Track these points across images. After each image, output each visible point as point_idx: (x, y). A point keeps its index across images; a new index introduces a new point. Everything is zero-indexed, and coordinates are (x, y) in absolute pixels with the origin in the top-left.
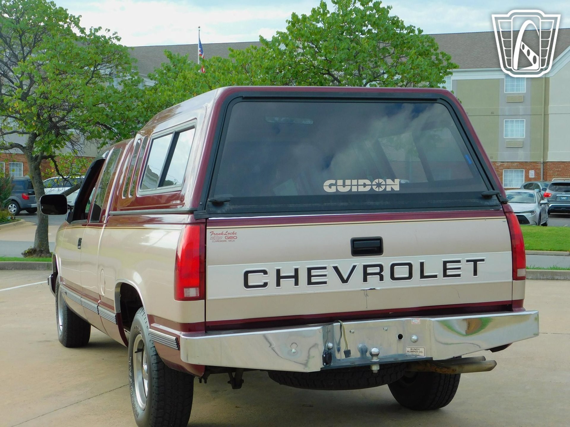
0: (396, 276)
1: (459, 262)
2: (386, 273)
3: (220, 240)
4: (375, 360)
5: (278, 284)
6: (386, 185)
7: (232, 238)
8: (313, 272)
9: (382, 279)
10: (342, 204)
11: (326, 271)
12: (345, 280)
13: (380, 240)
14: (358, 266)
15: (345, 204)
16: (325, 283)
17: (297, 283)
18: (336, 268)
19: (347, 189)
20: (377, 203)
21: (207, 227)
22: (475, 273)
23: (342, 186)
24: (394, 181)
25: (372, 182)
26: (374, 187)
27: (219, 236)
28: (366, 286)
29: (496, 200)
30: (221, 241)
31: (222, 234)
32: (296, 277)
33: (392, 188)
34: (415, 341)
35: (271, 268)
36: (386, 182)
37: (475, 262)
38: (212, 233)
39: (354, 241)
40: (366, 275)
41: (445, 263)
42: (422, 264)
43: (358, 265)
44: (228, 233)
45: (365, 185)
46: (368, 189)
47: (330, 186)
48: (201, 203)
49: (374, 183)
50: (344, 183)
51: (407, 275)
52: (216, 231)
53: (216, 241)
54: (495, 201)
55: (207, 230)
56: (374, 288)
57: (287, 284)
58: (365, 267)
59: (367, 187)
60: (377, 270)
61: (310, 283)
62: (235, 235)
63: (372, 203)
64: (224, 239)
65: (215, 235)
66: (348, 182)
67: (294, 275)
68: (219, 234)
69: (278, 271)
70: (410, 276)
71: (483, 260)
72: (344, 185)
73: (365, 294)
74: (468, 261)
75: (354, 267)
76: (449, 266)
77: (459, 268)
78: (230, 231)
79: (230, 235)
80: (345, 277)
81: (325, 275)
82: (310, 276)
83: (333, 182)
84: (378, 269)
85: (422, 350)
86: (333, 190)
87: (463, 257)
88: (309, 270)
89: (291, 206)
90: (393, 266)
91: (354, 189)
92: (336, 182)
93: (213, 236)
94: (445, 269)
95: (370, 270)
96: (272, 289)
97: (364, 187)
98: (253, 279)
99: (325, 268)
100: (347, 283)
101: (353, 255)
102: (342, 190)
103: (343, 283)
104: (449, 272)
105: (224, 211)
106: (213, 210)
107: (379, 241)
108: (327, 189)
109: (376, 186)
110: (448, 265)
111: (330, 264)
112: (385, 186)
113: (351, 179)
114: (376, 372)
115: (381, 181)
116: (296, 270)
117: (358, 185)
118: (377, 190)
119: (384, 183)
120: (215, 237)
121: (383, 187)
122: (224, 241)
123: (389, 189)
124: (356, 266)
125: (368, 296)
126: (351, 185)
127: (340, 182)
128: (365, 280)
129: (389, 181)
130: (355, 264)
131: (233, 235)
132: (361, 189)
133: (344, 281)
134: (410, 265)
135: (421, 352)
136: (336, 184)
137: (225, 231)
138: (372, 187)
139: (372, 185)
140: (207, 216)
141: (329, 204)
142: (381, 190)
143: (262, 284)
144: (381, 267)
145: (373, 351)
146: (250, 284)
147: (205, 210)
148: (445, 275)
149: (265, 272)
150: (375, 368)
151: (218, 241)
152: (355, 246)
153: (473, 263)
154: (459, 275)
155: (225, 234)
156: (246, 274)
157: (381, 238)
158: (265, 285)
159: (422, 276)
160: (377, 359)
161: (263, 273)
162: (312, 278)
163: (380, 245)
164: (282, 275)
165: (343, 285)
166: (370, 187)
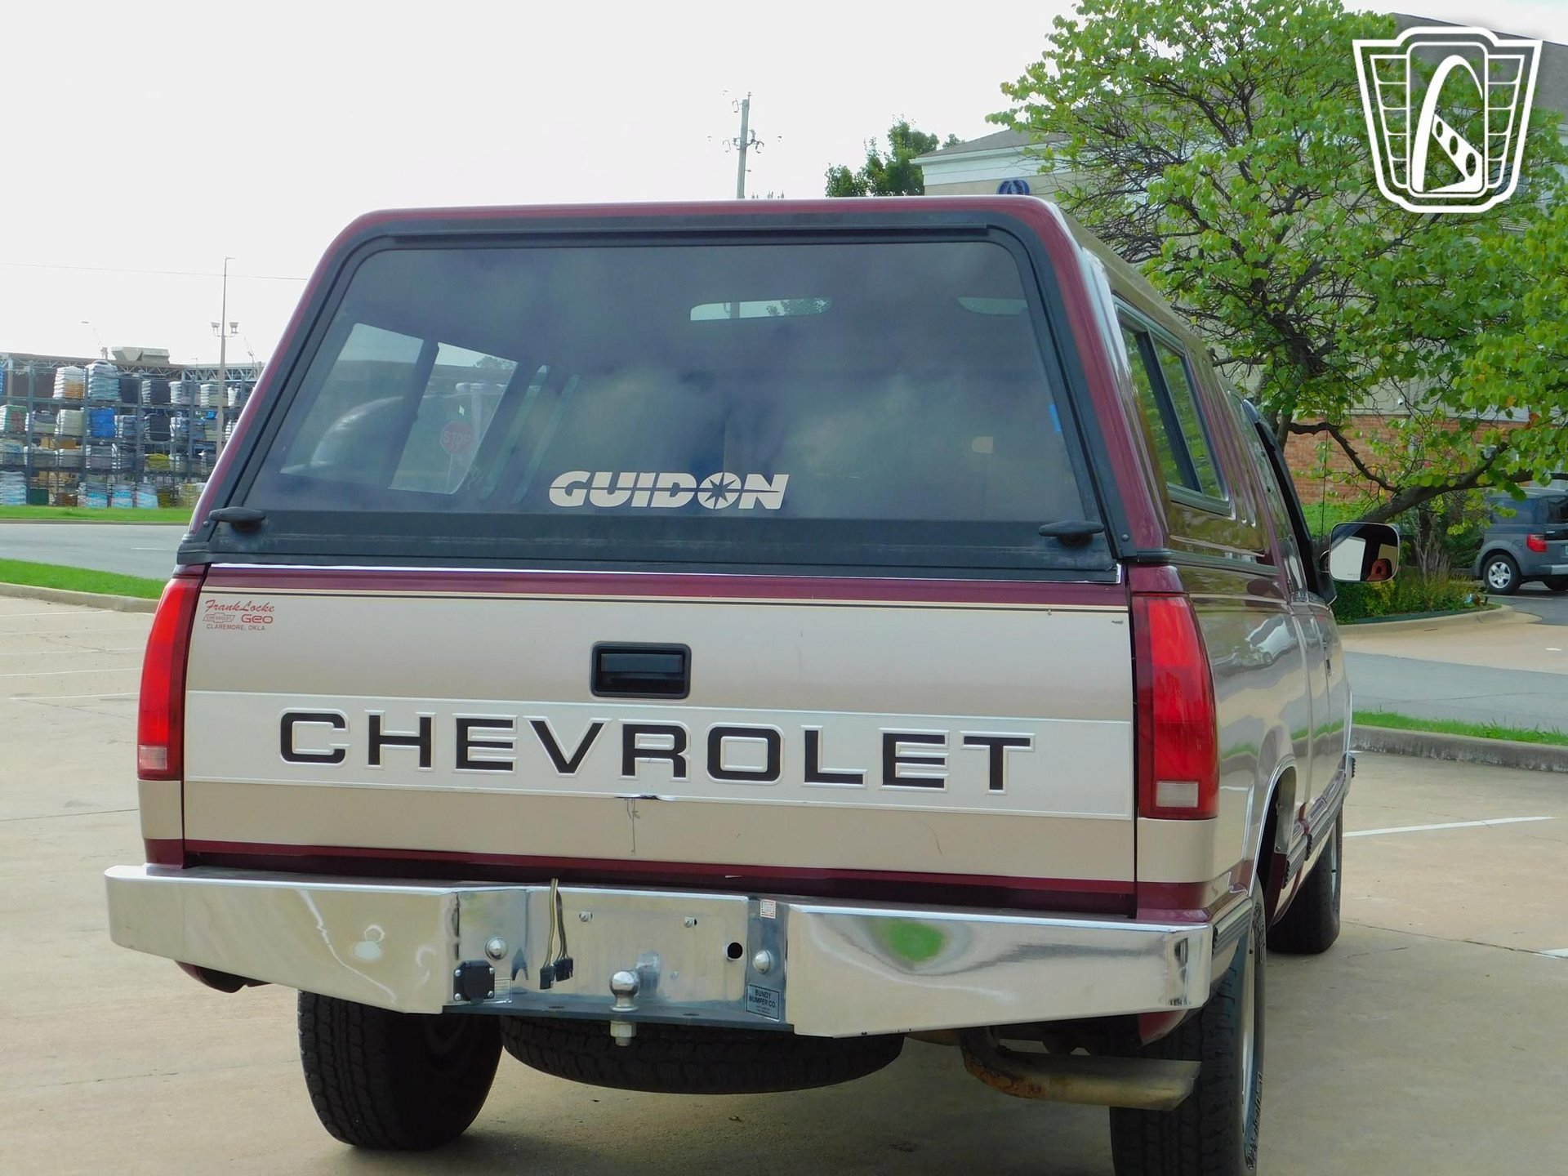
0: (726, 765)
1: (939, 739)
2: (696, 754)
3: (228, 623)
4: (624, 1006)
5: (374, 758)
6: (742, 491)
7: (258, 620)
8: (474, 733)
9: (680, 769)
10: (587, 542)
11: (510, 733)
12: (568, 763)
13: (682, 654)
14: (608, 726)
15: (600, 542)
16: (508, 765)
17: (425, 760)
18: (541, 728)
19: (618, 499)
20: (696, 545)
21: (204, 588)
22: (996, 781)
23: (606, 491)
24: (770, 481)
25: (699, 482)
26: (702, 497)
27: (227, 612)
28: (632, 788)
29: (1103, 551)
30: (229, 627)
31: (236, 608)
32: (423, 741)
33: (757, 502)
34: (762, 972)
35: (357, 710)
36: (743, 485)
37: (997, 746)
39: (601, 652)
40: (630, 756)
41: (890, 740)
42: (811, 738)
43: (606, 722)
44: (251, 605)
45: (675, 490)
46: (683, 499)
47: (569, 490)
48: (205, 523)
49: (706, 484)
50: (614, 480)
51: (762, 767)
52: (221, 600)
53: (217, 627)
54: (1099, 552)
55: (201, 594)
56: (655, 794)
57: (400, 759)
58: (630, 731)
59: (681, 494)
60: (666, 742)
61: (463, 762)
62: (268, 613)
63: (679, 543)
64: (237, 621)
65: (218, 611)
66: (627, 479)
67: (418, 735)
68: (229, 608)
69: (375, 721)
70: (772, 772)
71: (1024, 742)
72: (612, 489)
73: (631, 810)
74: (969, 740)
75: (596, 728)
76: (903, 749)
77: (940, 761)
78: (260, 601)
79: (255, 613)
80: (568, 755)
81: (509, 745)
82: (463, 744)
83: (583, 476)
84: (668, 739)
85: (775, 997)
86: (577, 499)
87: (954, 727)
88: (463, 725)
89: (437, 540)
90: (716, 735)
91: (640, 500)
92: (591, 479)
93: (212, 611)
94: (890, 759)
95: (643, 741)
96: (355, 770)
97: (671, 496)
98: (306, 738)
99: (508, 724)
100: (573, 772)
101: (596, 692)
102: (601, 500)
103: (560, 772)
104: (903, 771)
106: (227, 542)
107: (680, 656)
108: (559, 497)
109: (709, 494)
110: (902, 747)
111: (524, 712)
112: (738, 494)
113: (639, 469)
114: (622, 1043)
115: (729, 477)
116: (426, 723)
117: (653, 489)
118: (710, 505)
119: (737, 485)
120: (216, 615)
121: (732, 498)
122: (238, 627)
123: (747, 503)
124: (602, 724)
125: (639, 818)
126: (634, 489)
127: (603, 478)
128: (628, 769)
129: (755, 481)
130: (598, 720)
131: (263, 614)
132: (663, 501)
133: (566, 766)
134: (773, 738)
135: (772, 1007)
136: (588, 485)
137: (244, 600)
138: (695, 497)
139: (697, 490)
140: (208, 558)
141: (546, 540)
142: (722, 504)
143: (329, 752)
144: (679, 735)
145: (616, 980)
146: (296, 750)
147: (208, 541)
148: (889, 777)
149: (338, 721)
150: (622, 1032)
151: (221, 627)
152: (605, 668)
153: (989, 746)
154: (939, 783)
155: (244, 610)
156: (288, 721)
157: (688, 647)
158: (338, 756)
159: (812, 773)
160: (627, 1005)
161: (332, 724)
162: (469, 748)
163: (680, 670)
164: (385, 731)
165: (560, 777)
166: (690, 495)
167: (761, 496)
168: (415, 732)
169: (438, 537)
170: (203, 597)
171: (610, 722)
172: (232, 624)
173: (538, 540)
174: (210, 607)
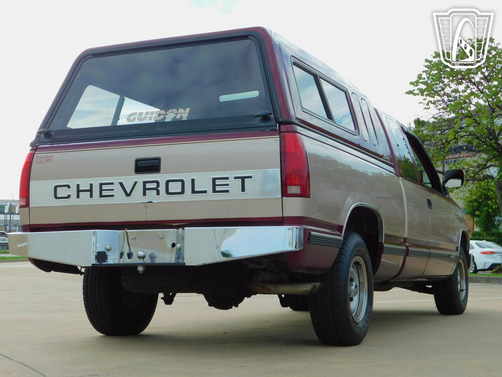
0: (170, 191)
1: (227, 178)
2: (162, 188)
4: (141, 261)
5: (78, 196)
6: (177, 114)
7: (49, 160)
8: (104, 187)
9: (158, 193)
11: (113, 186)
13: (159, 159)
14: (139, 182)
16: (112, 196)
17: (91, 196)
18: (121, 184)
20: (164, 129)
21: (35, 152)
22: (243, 189)
24: (185, 110)
25: (166, 112)
27: (41, 159)
28: (145, 199)
30: (42, 163)
31: (43, 157)
32: (91, 191)
33: (181, 116)
34: (179, 249)
36: (178, 112)
37: (243, 179)
39: (137, 161)
40: (145, 190)
41: (214, 180)
42: (193, 181)
45: (159, 115)
46: (161, 118)
48: (38, 135)
49: (168, 113)
51: (180, 190)
52: (40, 155)
53: (38, 163)
54: (272, 121)
55: (35, 155)
56: (152, 201)
57: (85, 197)
58: (145, 183)
59: (161, 116)
60: (154, 185)
61: (101, 196)
63: (159, 129)
64: (44, 161)
65: (39, 158)
67: (89, 189)
69: (78, 186)
70: (183, 192)
71: (250, 177)
73: (145, 206)
74: (235, 178)
77: (228, 185)
78: (50, 155)
79: (48, 158)
80: (128, 191)
81: (113, 190)
82: (101, 190)
87: (231, 174)
88: (101, 185)
89: (96, 134)
90: (167, 182)
94: (214, 185)
95: (148, 186)
96: (73, 200)
97: (158, 117)
98: (61, 192)
99: (112, 184)
100: (130, 196)
101: (136, 173)
104: (218, 188)
106: (42, 140)
109: (168, 115)
110: (217, 181)
111: (116, 180)
114: (140, 272)
115: (174, 110)
116: (91, 185)
119: (176, 112)
120: (38, 160)
122: (44, 163)
123: (178, 117)
124: (137, 182)
125: (147, 208)
128: (144, 194)
129: (181, 110)
130: (136, 180)
131: (50, 158)
133: (128, 195)
134: (183, 182)
137: (46, 155)
139: (165, 114)
140: (38, 144)
142: (171, 118)
143: (66, 196)
144: (158, 183)
146: (58, 196)
147: (38, 140)
148: (214, 191)
149: (69, 187)
150: (140, 269)
151: (40, 163)
152: (139, 165)
153: (241, 179)
154: (228, 191)
155: (45, 158)
156: (56, 188)
157: (160, 158)
158: (69, 196)
159: (193, 191)
161: (67, 187)
162: (103, 191)
163: (158, 165)
164: (81, 189)
165: (126, 198)
166: (163, 116)
168: (89, 188)
173: (122, 132)
174: (37, 158)
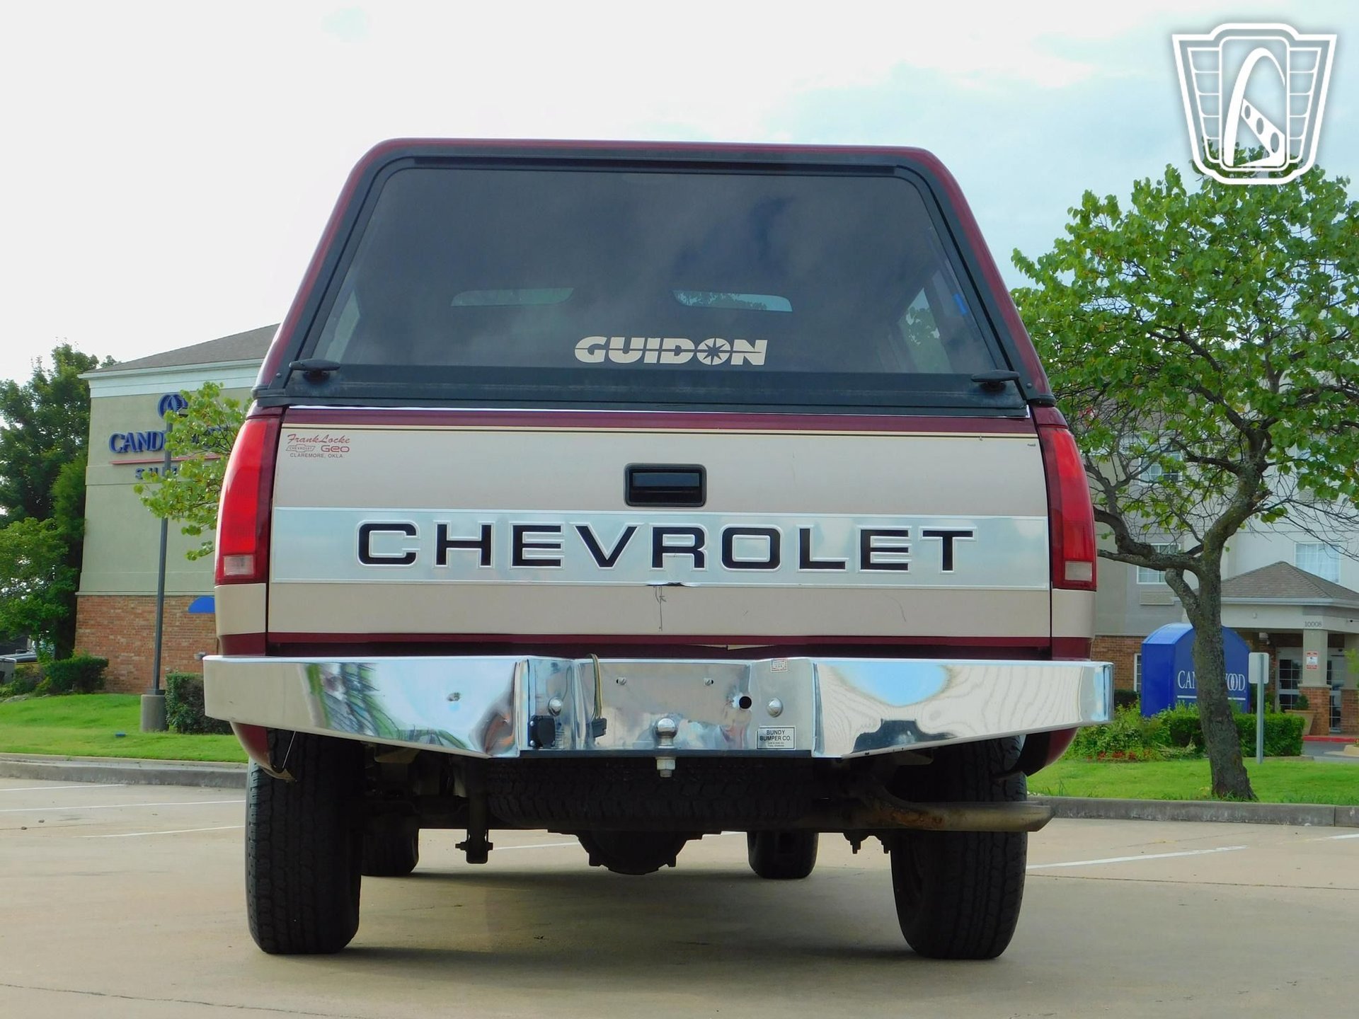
0: (736, 557)
1: (903, 533)
2: (713, 549)
3: (308, 453)
4: (665, 744)
5: (441, 559)
6: (731, 352)
7: (335, 450)
8: (528, 537)
9: (699, 561)
10: (613, 388)
11: (559, 536)
12: (607, 559)
13: (699, 472)
14: (640, 529)
15: (622, 389)
16: (556, 563)
17: (486, 559)
18: (585, 532)
19: (632, 357)
20: (702, 391)
21: (283, 425)
22: (948, 564)
23: (622, 351)
24: (753, 345)
25: (697, 345)
26: (701, 356)
27: (306, 443)
28: (660, 577)
29: (1014, 394)
30: (311, 455)
31: (315, 440)
32: (485, 544)
33: (745, 360)
34: (776, 714)
35: (426, 521)
36: (732, 347)
37: (948, 537)
38: (293, 437)
39: (633, 472)
40: (659, 551)
41: (866, 535)
42: (805, 534)
43: (639, 525)
44: (329, 438)
45: (678, 351)
46: (684, 358)
47: (591, 350)
48: (278, 374)
49: (702, 346)
50: (627, 344)
51: (766, 558)
52: (301, 434)
53: (299, 455)
54: (1012, 397)
55: (282, 430)
56: (679, 582)
57: (464, 560)
58: (658, 533)
59: (682, 354)
60: (689, 540)
61: (518, 560)
62: (345, 444)
63: (688, 390)
64: (318, 450)
65: (299, 443)
66: (637, 342)
67: (480, 540)
68: (310, 440)
69: (442, 530)
70: (774, 561)
72: (626, 349)
73: (658, 595)
74: (927, 533)
75: (630, 531)
76: (875, 541)
77: (905, 550)
78: (338, 434)
79: (332, 444)
80: (607, 553)
81: (558, 546)
82: (518, 545)
83: (601, 340)
84: (690, 538)
85: (789, 732)
86: (599, 357)
87: (915, 523)
88: (519, 531)
89: (487, 387)
90: (728, 535)
91: (651, 358)
92: (608, 343)
93: (294, 443)
94: (866, 550)
95: (668, 540)
96: (425, 569)
97: (675, 355)
98: (380, 544)
99: (557, 529)
100: (612, 566)
101: (630, 503)
102: (618, 358)
103: (600, 566)
104: (875, 558)
105: (327, 392)
106: (302, 388)
107: (698, 474)
108: (582, 356)
109: (706, 354)
111: (568, 519)
112: (729, 354)
113: (647, 335)
114: (668, 775)
115: (720, 342)
116: (486, 530)
117: (660, 350)
118: (708, 361)
119: (727, 347)
120: (298, 446)
121: (724, 357)
122: (319, 455)
123: (737, 360)
124: (635, 527)
125: (665, 601)
126: (644, 350)
127: (618, 342)
128: (657, 562)
129: (741, 344)
130: (632, 524)
131: (340, 445)
132: (668, 358)
133: (605, 562)
134: (774, 535)
135: (788, 738)
136: (606, 347)
137: (322, 434)
138: (695, 356)
139: (695, 351)
140: (286, 401)
141: (579, 387)
142: (717, 362)
143: (401, 555)
144: (699, 534)
145: (660, 725)
146: (373, 553)
147: (284, 387)
148: (866, 563)
149: (410, 530)
150: (666, 766)
151: (303, 455)
152: (637, 483)
153: (942, 538)
154: (903, 566)
155: (322, 441)
156: (366, 530)
157: (702, 467)
158: (410, 558)
159: (806, 562)
160: (670, 744)
161: (404, 532)
162: (524, 549)
163: (698, 485)
164: (451, 537)
165: (599, 570)
166: (691, 354)
167: (748, 356)
168: (478, 537)
169: (487, 385)
170: (284, 432)
171: (642, 525)
172: (311, 453)
173: (570, 387)
174: (292, 440)
